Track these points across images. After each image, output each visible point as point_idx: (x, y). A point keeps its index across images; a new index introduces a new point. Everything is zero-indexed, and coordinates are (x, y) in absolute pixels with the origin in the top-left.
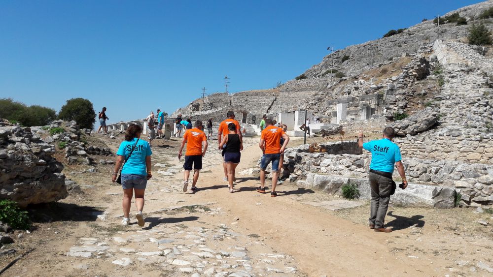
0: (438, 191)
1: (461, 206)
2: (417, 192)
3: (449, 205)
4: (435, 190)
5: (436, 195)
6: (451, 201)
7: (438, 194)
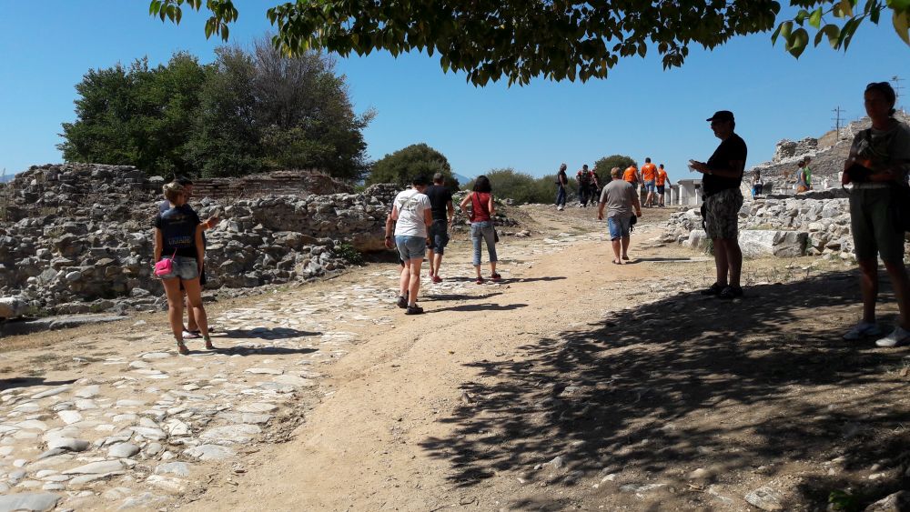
0: (781, 236)
1: (811, 254)
2: (761, 240)
3: (795, 253)
4: (777, 235)
5: (779, 241)
6: (797, 247)
7: (782, 241)
